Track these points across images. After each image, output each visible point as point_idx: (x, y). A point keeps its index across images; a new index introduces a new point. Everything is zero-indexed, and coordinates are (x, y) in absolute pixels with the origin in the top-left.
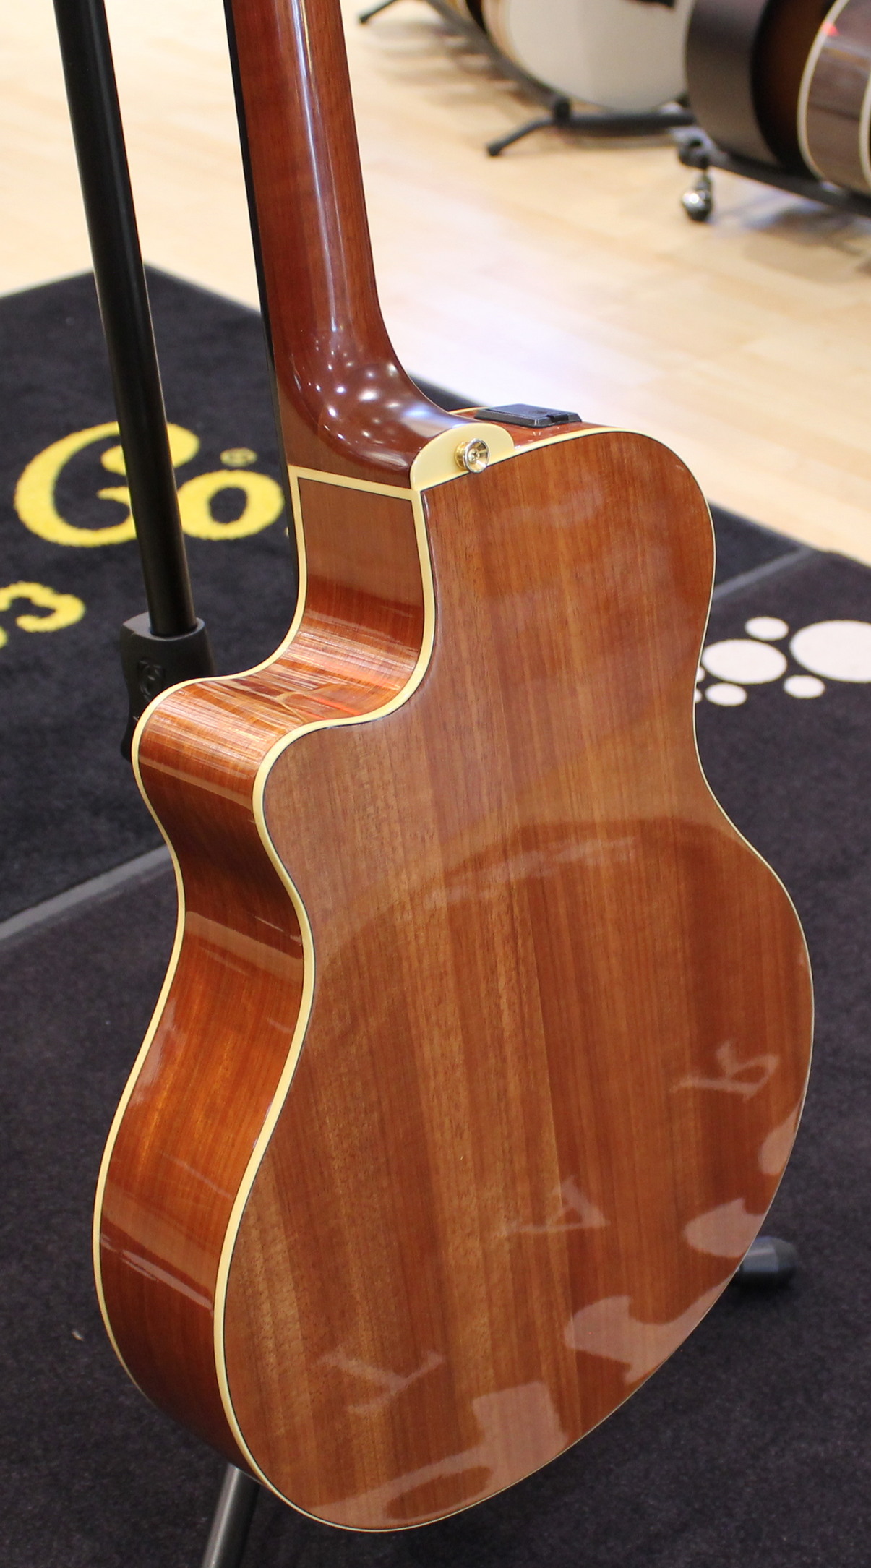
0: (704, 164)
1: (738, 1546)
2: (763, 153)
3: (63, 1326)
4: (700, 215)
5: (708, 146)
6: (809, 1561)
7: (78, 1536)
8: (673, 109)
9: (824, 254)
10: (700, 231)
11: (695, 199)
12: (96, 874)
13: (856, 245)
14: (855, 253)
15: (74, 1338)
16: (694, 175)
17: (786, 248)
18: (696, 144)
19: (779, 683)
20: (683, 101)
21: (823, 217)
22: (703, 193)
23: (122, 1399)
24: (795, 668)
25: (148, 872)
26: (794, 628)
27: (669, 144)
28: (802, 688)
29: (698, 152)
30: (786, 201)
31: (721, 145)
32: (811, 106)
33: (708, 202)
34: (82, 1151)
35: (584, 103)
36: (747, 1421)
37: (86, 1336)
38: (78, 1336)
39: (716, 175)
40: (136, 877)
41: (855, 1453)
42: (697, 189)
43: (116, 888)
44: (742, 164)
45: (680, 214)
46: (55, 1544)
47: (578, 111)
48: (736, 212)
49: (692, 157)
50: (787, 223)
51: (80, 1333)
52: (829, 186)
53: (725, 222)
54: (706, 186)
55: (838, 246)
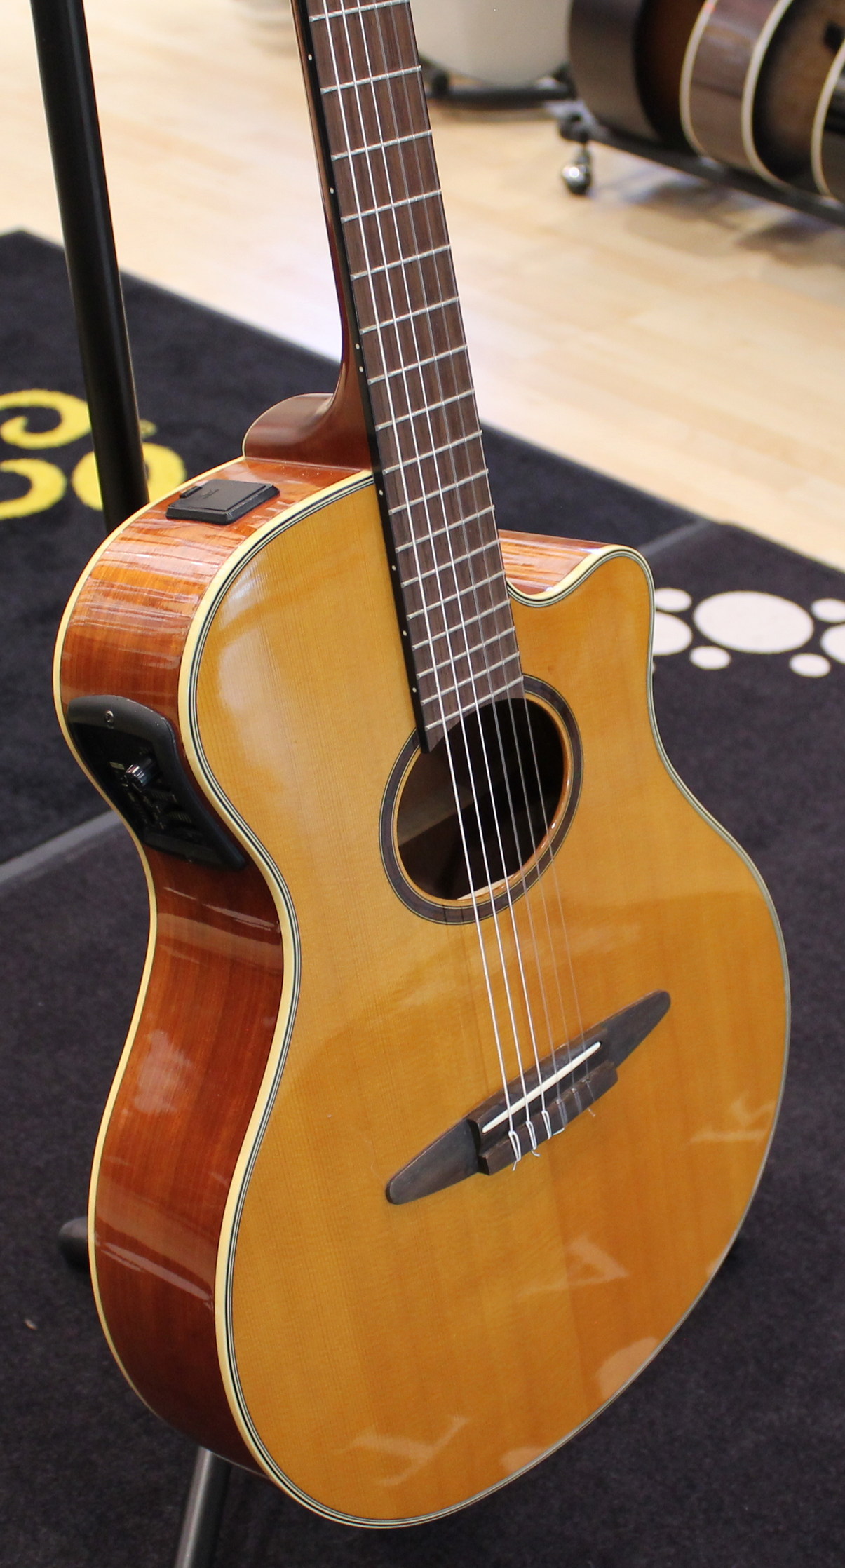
0: (584, 138)
1: (701, 1516)
2: (642, 127)
3: (15, 1315)
4: (580, 189)
5: (588, 120)
6: (771, 1530)
7: (44, 1530)
8: (548, 83)
9: (702, 228)
10: (579, 204)
11: (575, 173)
12: (19, 853)
13: (733, 219)
14: (732, 228)
15: (25, 1327)
16: (574, 149)
17: (662, 221)
18: (576, 118)
19: (685, 655)
20: (560, 75)
21: (698, 191)
22: (583, 166)
23: (79, 1388)
24: (700, 639)
25: (73, 850)
26: (698, 598)
27: (547, 118)
28: (708, 659)
29: (578, 127)
30: (662, 175)
31: (601, 120)
32: (695, 83)
33: (588, 177)
34: (22, 1135)
35: (461, 76)
36: (702, 1392)
37: (40, 1325)
38: (30, 1325)
39: (596, 150)
40: (60, 856)
41: (809, 1420)
42: (577, 163)
43: (42, 866)
44: (622, 138)
45: (560, 187)
46: (21, 1539)
47: (457, 85)
48: (614, 186)
49: (572, 131)
50: (663, 197)
51: (33, 1321)
52: (708, 162)
53: (604, 195)
54: (585, 160)
55: (716, 220)
